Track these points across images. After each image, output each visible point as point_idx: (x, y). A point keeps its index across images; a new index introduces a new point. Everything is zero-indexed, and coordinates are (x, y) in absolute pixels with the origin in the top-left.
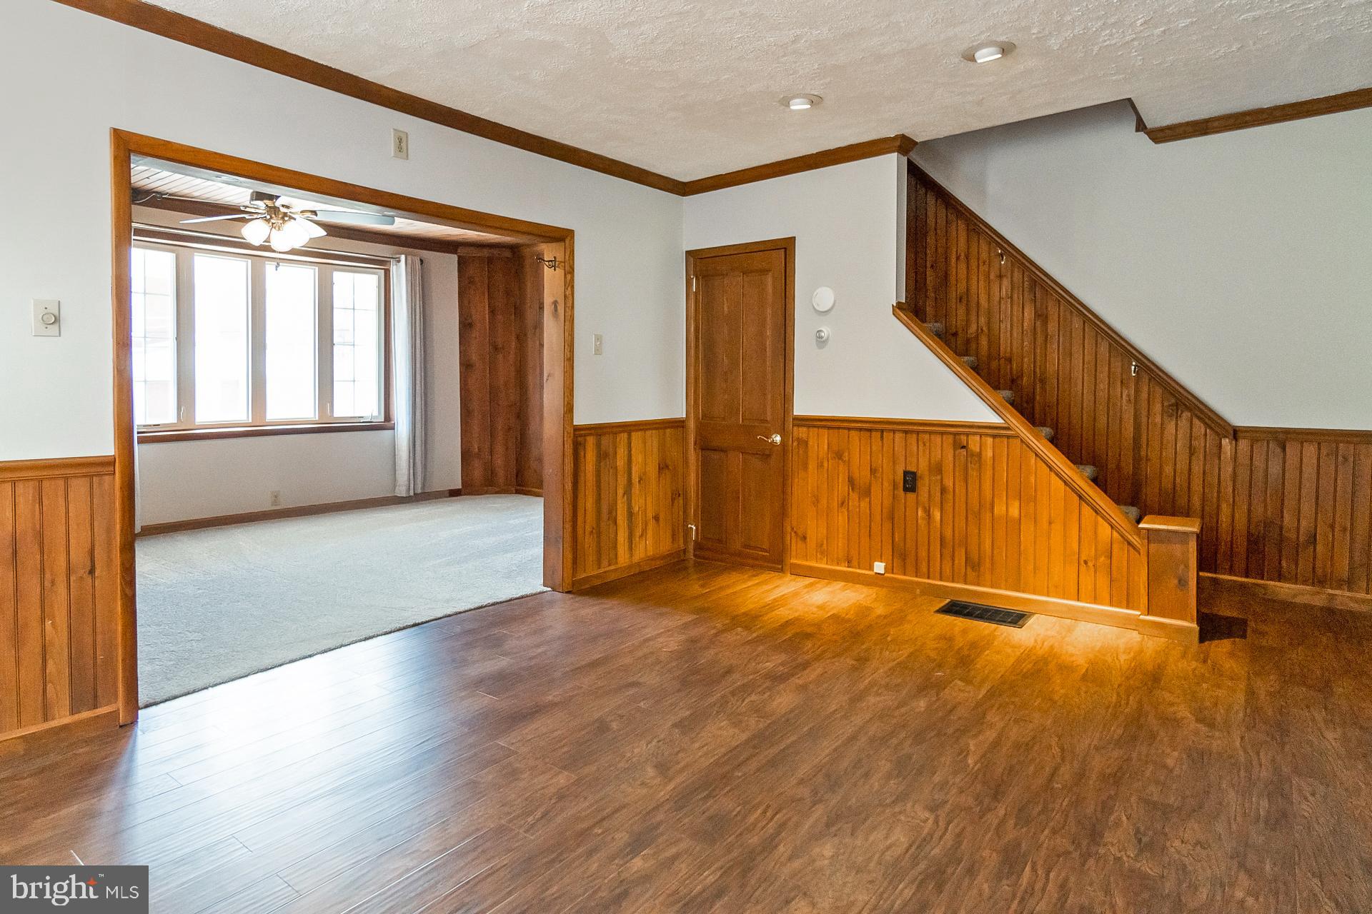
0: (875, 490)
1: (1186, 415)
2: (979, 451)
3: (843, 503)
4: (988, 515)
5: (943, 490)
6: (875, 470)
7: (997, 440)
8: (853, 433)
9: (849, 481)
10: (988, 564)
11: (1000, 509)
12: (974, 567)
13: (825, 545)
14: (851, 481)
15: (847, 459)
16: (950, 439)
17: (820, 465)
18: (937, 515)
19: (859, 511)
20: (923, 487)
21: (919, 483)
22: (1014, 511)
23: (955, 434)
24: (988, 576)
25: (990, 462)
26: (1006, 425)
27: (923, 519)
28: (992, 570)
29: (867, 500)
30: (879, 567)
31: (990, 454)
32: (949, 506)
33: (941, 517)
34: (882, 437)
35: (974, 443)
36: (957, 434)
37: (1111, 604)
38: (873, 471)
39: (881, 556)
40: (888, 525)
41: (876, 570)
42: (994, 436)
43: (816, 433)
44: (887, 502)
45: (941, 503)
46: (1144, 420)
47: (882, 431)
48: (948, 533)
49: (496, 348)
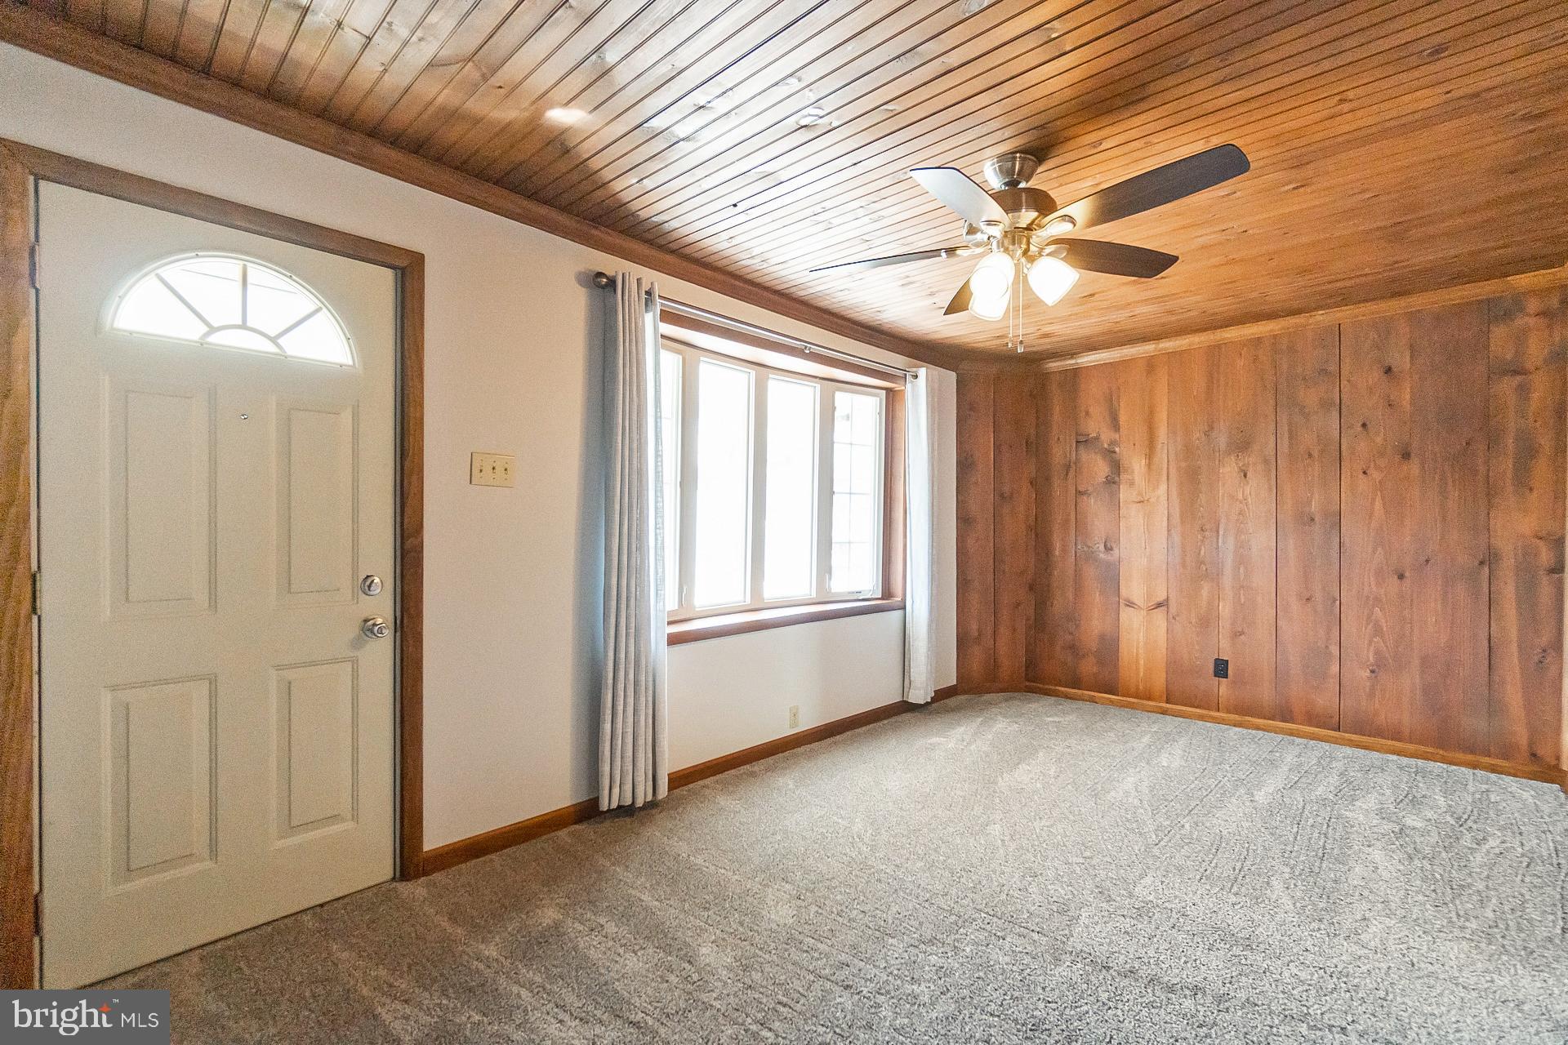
49: (1002, 495)
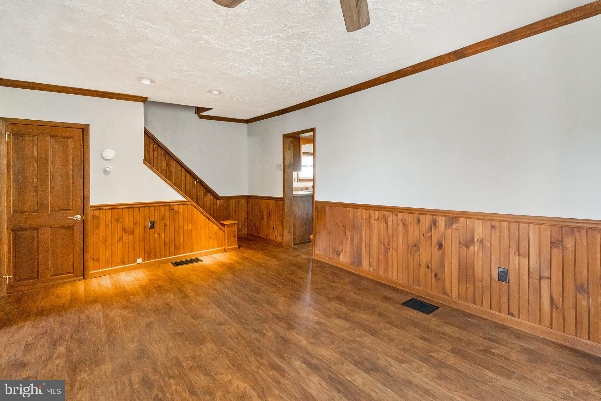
0: (137, 232)
1: (209, 194)
2: (178, 210)
3: (120, 240)
4: (182, 231)
5: (165, 225)
6: (136, 223)
7: (184, 205)
8: (125, 210)
9: (123, 229)
10: (182, 247)
11: (185, 228)
12: (177, 249)
13: (110, 260)
14: (124, 230)
15: (122, 221)
16: (168, 207)
17: (107, 225)
18: (163, 235)
19: (128, 241)
20: (157, 226)
21: (156, 225)
22: (190, 228)
23: (169, 205)
24: (182, 250)
25: (182, 214)
26: (187, 201)
27: (157, 237)
28: (183, 248)
29: (132, 236)
30: (139, 260)
31: (182, 210)
32: (168, 231)
33: (165, 235)
34: (139, 210)
35: (176, 208)
36: (170, 206)
37: (218, 248)
38: (135, 224)
39: (139, 256)
40: (142, 243)
41: (138, 262)
42: (183, 205)
43: (104, 212)
44: (141, 235)
45: (165, 230)
46: (199, 197)
47: (139, 207)
48: (168, 239)
